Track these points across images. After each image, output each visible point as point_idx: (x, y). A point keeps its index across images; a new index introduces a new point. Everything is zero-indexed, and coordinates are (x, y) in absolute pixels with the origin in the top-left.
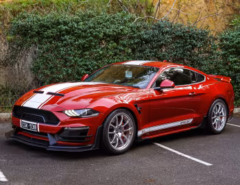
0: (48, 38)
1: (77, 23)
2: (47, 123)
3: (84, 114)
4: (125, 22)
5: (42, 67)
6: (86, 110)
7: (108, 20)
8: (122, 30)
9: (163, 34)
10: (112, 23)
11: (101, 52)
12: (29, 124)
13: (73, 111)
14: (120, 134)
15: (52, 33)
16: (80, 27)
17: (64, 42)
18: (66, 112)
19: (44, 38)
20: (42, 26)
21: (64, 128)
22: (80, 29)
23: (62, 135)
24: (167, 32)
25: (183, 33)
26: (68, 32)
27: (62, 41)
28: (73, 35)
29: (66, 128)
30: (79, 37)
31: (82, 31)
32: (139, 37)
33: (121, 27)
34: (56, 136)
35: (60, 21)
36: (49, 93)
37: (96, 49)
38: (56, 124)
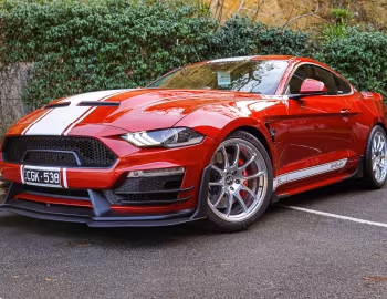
0: (52, 40)
1: (103, 14)
2: (84, 165)
3: (171, 139)
4: (181, 16)
5: (43, 93)
6: (176, 132)
7: (152, 13)
8: (177, 28)
9: (241, 37)
10: (161, 17)
11: (144, 66)
12: (41, 173)
13: (145, 134)
14: (236, 186)
15: (60, 32)
16: (109, 22)
17: (81, 48)
18: (130, 137)
19: (46, 40)
20: (41, 19)
21: (127, 173)
22: (108, 26)
23: (121, 191)
24: (248, 34)
25: (273, 36)
26: (87, 31)
27: (78, 46)
28: (95, 36)
29: (131, 175)
30: (106, 39)
31: (112, 29)
32: (205, 40)
33: (176, 24)
34: (108, 194)
35: (73, 10)
36: (82, 104)
37: (135, 61)
38: (108, 165)
